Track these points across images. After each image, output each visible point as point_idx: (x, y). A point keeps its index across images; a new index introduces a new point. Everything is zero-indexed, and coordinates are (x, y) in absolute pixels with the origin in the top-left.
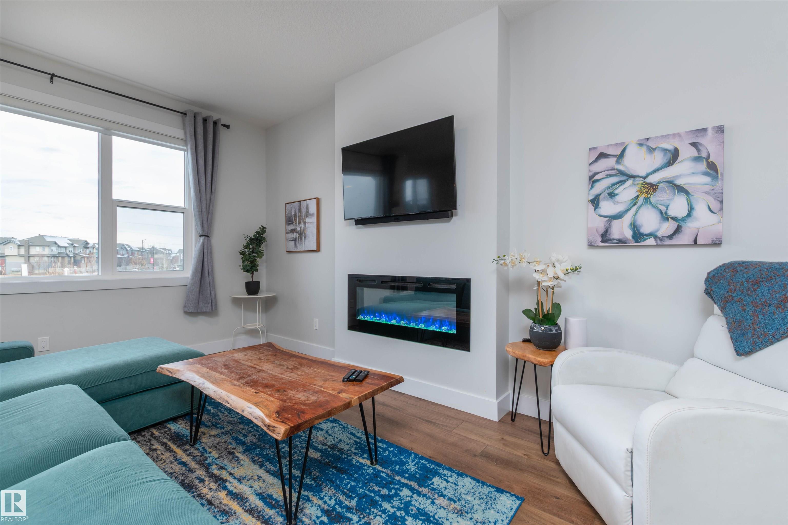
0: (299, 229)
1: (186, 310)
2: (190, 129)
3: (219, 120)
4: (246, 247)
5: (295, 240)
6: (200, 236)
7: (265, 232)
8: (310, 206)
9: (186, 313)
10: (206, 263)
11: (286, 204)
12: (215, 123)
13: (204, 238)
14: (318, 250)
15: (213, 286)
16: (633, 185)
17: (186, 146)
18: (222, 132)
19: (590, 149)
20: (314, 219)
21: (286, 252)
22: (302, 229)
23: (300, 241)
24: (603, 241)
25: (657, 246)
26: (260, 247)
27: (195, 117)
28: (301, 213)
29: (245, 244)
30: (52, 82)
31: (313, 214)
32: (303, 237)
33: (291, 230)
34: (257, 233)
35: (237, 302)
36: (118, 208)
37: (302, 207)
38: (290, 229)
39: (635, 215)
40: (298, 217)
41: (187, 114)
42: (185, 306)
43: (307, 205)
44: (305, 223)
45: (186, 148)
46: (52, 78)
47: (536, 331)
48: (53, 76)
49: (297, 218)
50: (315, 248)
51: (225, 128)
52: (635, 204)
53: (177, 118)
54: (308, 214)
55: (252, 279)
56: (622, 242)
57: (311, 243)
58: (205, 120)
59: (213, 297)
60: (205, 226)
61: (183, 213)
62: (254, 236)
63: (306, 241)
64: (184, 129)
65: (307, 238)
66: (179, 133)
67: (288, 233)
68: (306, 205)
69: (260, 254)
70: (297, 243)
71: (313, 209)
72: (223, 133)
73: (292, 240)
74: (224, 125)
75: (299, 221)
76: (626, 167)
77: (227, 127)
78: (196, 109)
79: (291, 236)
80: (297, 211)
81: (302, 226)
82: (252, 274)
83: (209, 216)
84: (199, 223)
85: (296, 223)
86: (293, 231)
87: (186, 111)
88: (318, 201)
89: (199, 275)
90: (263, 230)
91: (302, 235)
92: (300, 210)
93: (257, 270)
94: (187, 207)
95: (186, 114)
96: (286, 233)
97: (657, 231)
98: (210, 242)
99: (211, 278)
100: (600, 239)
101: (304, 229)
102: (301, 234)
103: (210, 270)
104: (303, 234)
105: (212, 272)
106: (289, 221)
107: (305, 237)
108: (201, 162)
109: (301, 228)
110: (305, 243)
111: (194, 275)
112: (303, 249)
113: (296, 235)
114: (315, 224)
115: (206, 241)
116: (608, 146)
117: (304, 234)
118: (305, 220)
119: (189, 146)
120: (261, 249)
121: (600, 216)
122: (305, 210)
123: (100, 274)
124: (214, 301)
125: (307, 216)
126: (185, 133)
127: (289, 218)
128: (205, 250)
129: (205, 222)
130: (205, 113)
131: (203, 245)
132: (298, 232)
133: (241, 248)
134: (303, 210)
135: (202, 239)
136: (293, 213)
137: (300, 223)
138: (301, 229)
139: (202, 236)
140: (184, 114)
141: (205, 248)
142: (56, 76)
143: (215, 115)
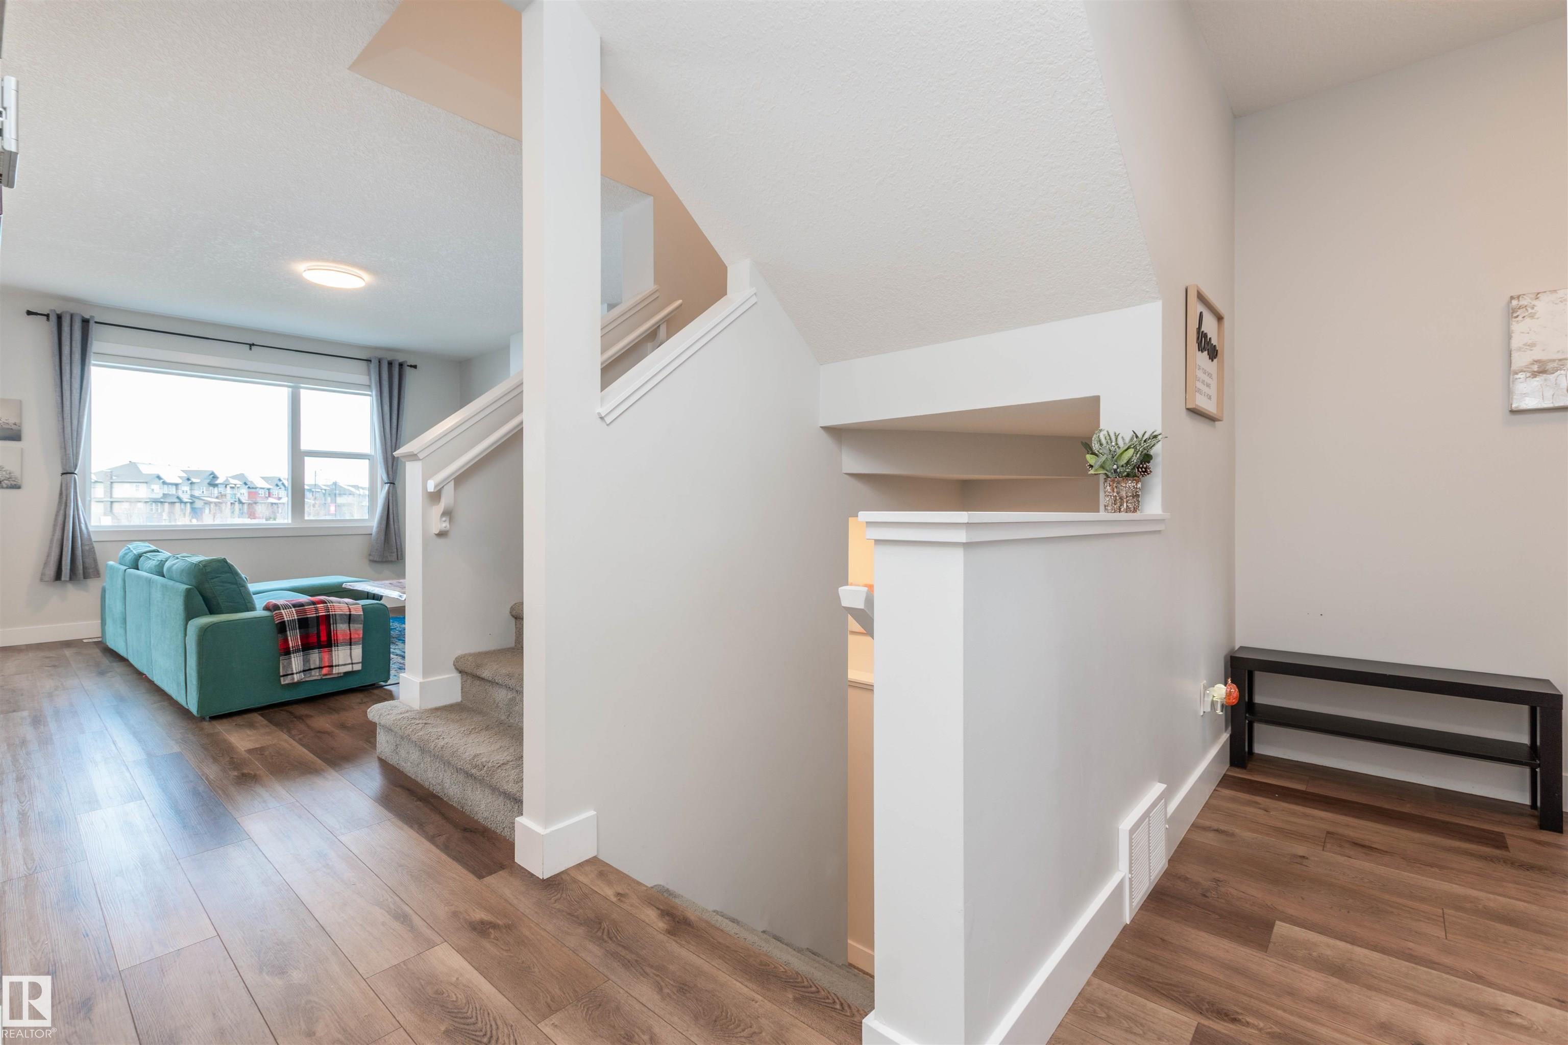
1: (371, 558)
2: (374, 377)
3: (405, 361)
6: (386, 483)
9: (372, 561)
10: (391, 511)
12: (401, 365)
13: (390, 486)
15: (400, 532)
17: (372, 392)
18: (409, 372)
27: (379, 362)
30: (251, 349)
36: (306, 458)
41: (372, 361)
42: (370, 555)
45: (370, 394)
46: (250, 347)
48: (251, 345)
51: (412, 368)
53: (362, 366)
58: (390, 364)
59: (399, 547)
60: (390, 473)
61: (369, 459)
64: (369, 374)
66: (363, 379)
72: (409, 373)
74: (411, 366)
77: (415, 367)
78: (381, 355)
83: (395, 462)
84: (384, 470)
87: (370, 358)
89: (384, 522)
94: (373, 453)
95: (370, 361)
98: (395, 488)
99: (396, 526)
103: (395, 518)
105: (398, 521)
108: (387, 406)
111: (380, 523)
115: (391, 488)
119: (374, 393)
123: (290, 520)
124: (399, 550)
126: (370, 379)
128: (390, 498)
129: (390, 469)
130: (390, 356)
131: (389, 493)
135: (388, 486)
139: (387, 483)
140: (369, 361)
141: (390, 495)
142: (253, 345)
143: (401, 358)
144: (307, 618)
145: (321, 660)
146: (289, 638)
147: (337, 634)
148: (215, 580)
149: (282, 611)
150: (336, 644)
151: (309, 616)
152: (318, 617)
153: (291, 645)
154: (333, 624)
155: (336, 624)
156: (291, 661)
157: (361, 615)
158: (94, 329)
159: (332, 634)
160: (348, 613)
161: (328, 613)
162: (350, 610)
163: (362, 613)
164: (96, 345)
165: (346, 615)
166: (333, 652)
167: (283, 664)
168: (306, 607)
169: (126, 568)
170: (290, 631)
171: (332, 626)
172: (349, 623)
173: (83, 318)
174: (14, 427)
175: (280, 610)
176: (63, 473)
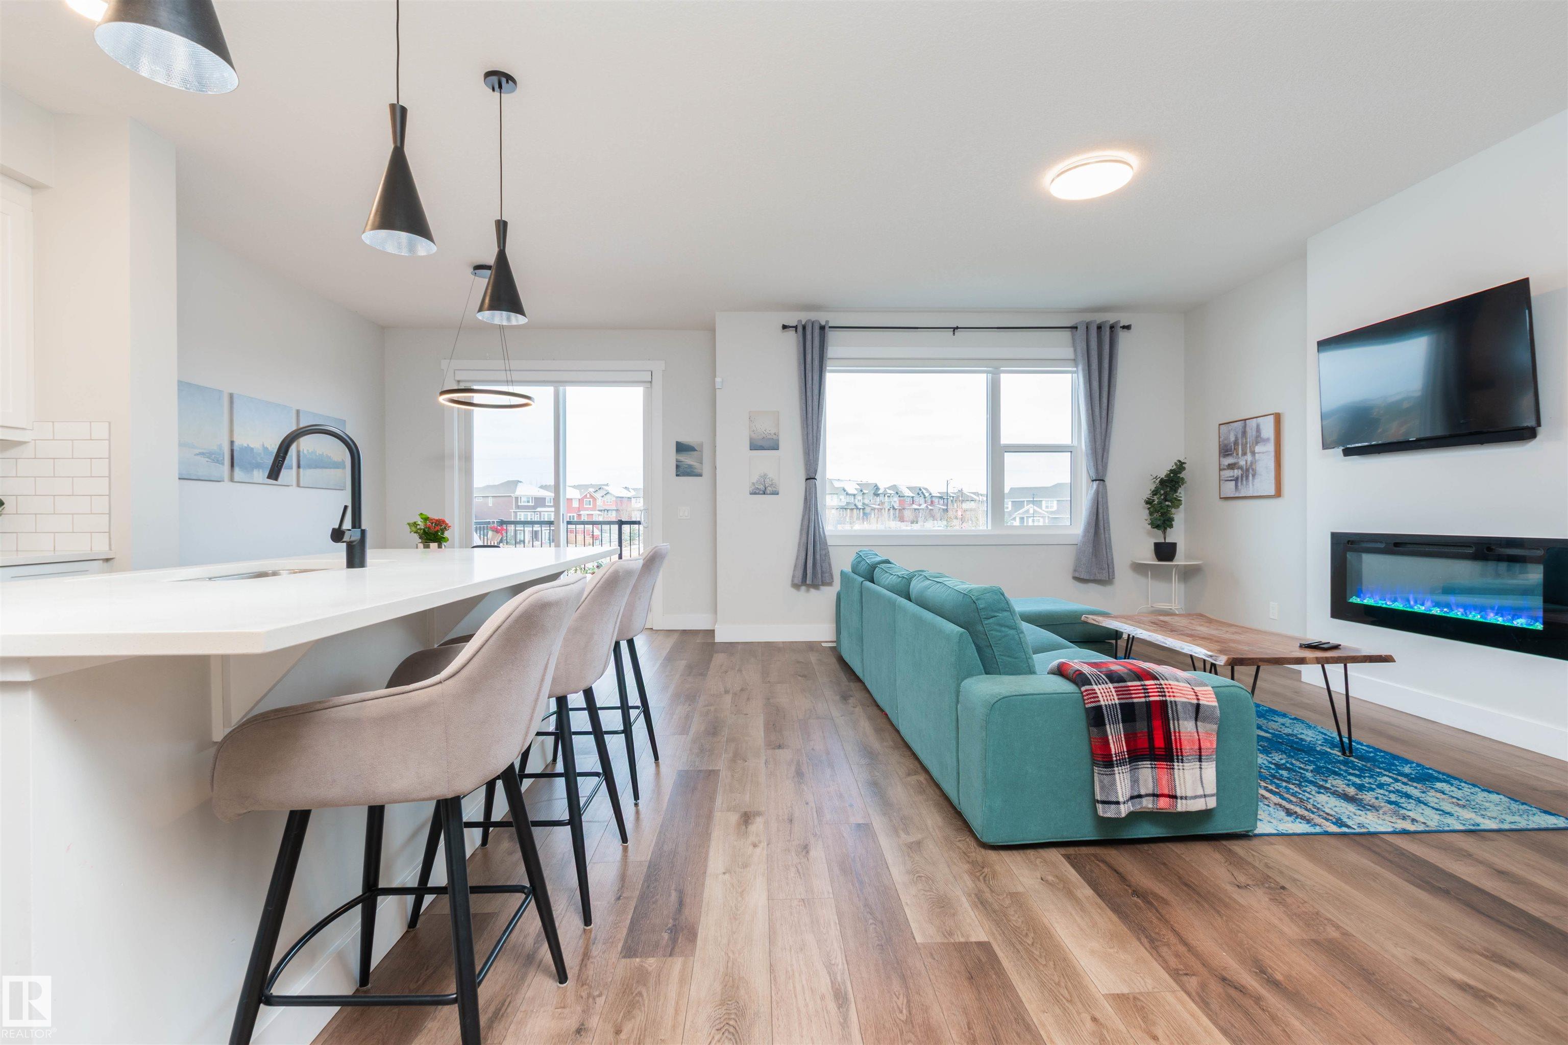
0: (1242, 463)
1: (1077, 575)
2: (1081, 348)
3: (1117, 322)
4: (1155, 492)
5: (1236, 480)
6: (1093, 481)
7: (1184, 469)
8: (1262, 427)
9: (1076, 579)
10: (1101, 516)
11: (1220, 425)
12: (1112, 327)
13: (1099, 484)
14: (1278, 493)
15: (1108, 546)
17: (1077, 367)
18: (1123, 336)
20: (1270, 447)
21: (1221, 498)
22: (1249, 463)
23: (1244, 482)
26: (1176, 491)
27: (1087, 327)
28: (1246, 439)
29: (1153, 489)
30: (954, 336)
31: (1268, 440)
32: (1250, 475)
33: (1229, 465)
34: (1171, 471)
35: (1139, 568)
36: (1005, 453)
37: (1248, 429)
38: (1226, 463)
40: (1242, 445)
41: (1079, 327)
42: (1075, 571)
43: (1258, 427)
44: (1253, 453)
45: (1075, 369)
46: (954, 331)
48: (955, 329)
49: (1240, 447)
50: (1272, 492)
51: (1125, 330)
53: (1067, 334)
54: (1258, 439)
55: (1165, 539)
57: (1264, 483)
58: (1099, 328)
59: (1109, 561)
60: (1100, 467)
61: (1071, 452)
62: (1167, 475)
63: (1256, 481)
64: (1074, 345)
65: (1256, 477)
66: (1069, 353)
67: (1224, 469)
68: (1254, 425)
69: (1177, 503)
70: (1239, 484)
71: (1268, 430)
72: (1123, 338)
73: (1231, 480)
74: (1124, 327)
75: (1242, 450)
77: (1127, 327)
78: (1088, 317)
79: (1228, 473)
80: (1240, 436)
81: (1249, 457)
82: (1164, 533)
83: (1105, 453)
84: (1092, 464)
85: (1237, 454)
86: (1231, 467)
87: (1076, 324)
88: (1278, 418)
89: (1092, 531)
90: (1181, 466)
91: (1248, 473)
92: (1244, 433)
93: (1171, 526)
94: (1075, 443)
95: (1076, 328)
96: (1220, 470)
98: (1105, 487)
99: (1107, 536)
101: (1252, 463)
102: (1247, 470)
103: (1106, 525)
104: (1251, 471)
105: (1107, 528)
106: (1225, 451)
107: (1254, 476)
108: (1095, 384)
109: (1246, 461)
110: (1253, 485)
111: (1086, 531)
112: (1250, 493)
113: (1237, 473)
114: (1273, 454)
115: (1101, 486)
117: (1253, 470)
118: (1254, 448)
119: (1080, 368)
120: (1177, 494)
122: (1254, 433)
123: (990, 528)
124: (1111, 566)
125: (1257, 443)
126: (1075, 351)
127: (1226, 446)
128: (1100, 500)
129: (1099, 462)
130: (1100, 318)
131: (1097, 492)
132: (1241, 468)
133: (1147, 494)
134: (1251, 433)
135: (1095, 484)
136: (1232, 439)
137: (1244, 454)
138: (1246, 463)
139: (1096, 480)
140: (1075, 328)
141: (1100, 496)
142: (957, 328)
143: (1111, 318)
144: (1133, 703)
145: (1157, 781)
146: (1110, 737)
147: (1180, 739)
148: (991, 621)
149: (1095, 687)
150: (1180, 757)
151: (1135, 700)
152: (1148, 704)
153: (1113, 752)
154: (1174, 720)
155: (1178, 720)
156: (1115, 780)
157: (1215, 707)
158: (831, 336)
159: (1173, 738)
160: (1195, 702)
161: (1164, 699)
162: (1197, 696)
163: (1216, 704)
164: (832, 351)
165: (1191, 704)
166: (1176, 771)
167: (1101, 781)
168: (1129, 684)
169: (863, 579)
170: (1110, 725)
171: (1171, 722)
172: (1196, 720)
173: (820, 324)
174: (774, 437)
175: (1092, 685)
176: (807, 479)
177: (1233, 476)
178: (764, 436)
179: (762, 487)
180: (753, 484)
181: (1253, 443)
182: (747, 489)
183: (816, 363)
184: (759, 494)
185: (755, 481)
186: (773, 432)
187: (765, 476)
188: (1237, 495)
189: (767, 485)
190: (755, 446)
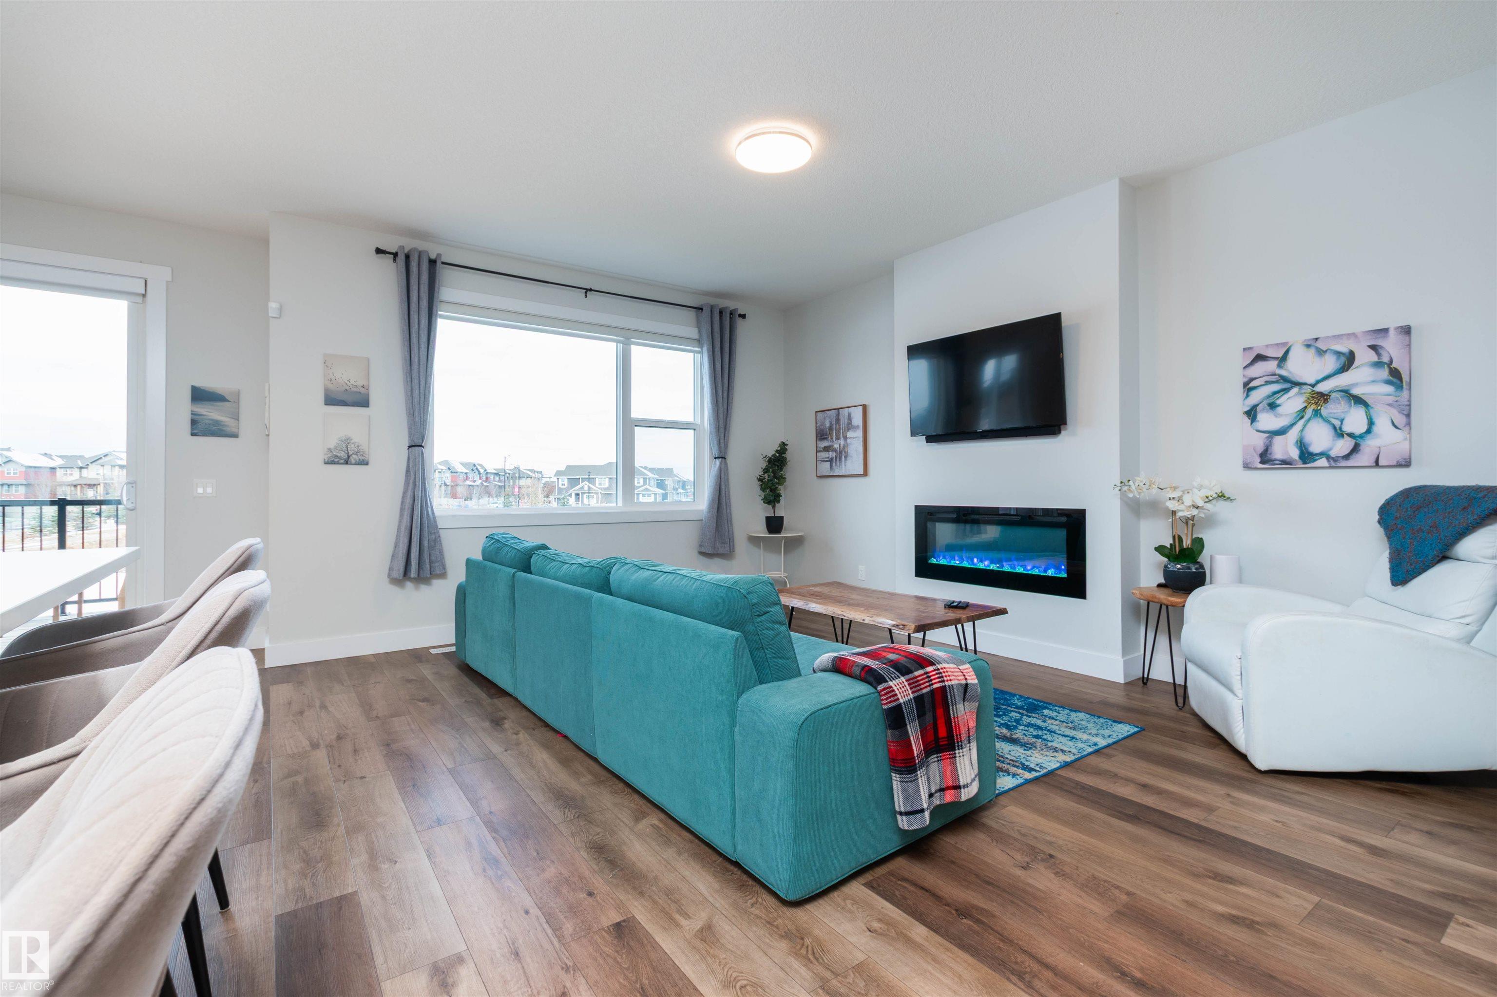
0: (836, 446)
2: (706, 328)
3: (736, 310)
4: (766, 471)
5: (831, 461)
6: (715, 458)
7: (786, 450)
8: (853, 415)
9: (702, 553)
10: (723, 492)
11: (816, 412)
12: (732, 314)
13: (721, 461)
14: (866, 473)
15: (730, 521)
16: (1299, 394)
17: (701, 348)
19: (1244, 349)
20: (859, 433)
21: (817, 476)
22: (842, 446)
23: (838, 463)
24: (1262, 462)
25: (1331, 467)
26: (781, 469)
27: (711, 311)
28: (839, 425)
29: (764, 467)
30: (586, 296)
31: (858, 427)
32: (843, 457)
33: (825, 447)
34: (777, 451)
35: (754, 540)
36: (636, 428)
37: (841, 417)
38: (822, 446)
39: (1302, 431)
40: (836, 430)
41: (704, 309)
42: (701, 546)
43: (849, 415)
44: (845, 438)
45: (699, 349)
46: (586, 293)
47: (1170, 569)
48: (587, 290)
49: (834, 432)
50: (861, 472)
51: (742, 318)
52: (1302, 417)
53: (691, 314)
54: (850, 426)
55: (774, 513)
56: (1286, 463)
57: (854, 464)
59: (732, 535)
60: (722, 445)
61: (694, 429)
62: (773, 455)
63: (848, 462)
64: (698, 325)
65: (848, 459)
66: (693, 332)
67: (820, 451)
68: (847, 414)
69: (781, 479)
70: (834, 464)
71: (857, 420)
72: (740, 325)
73: (827, 461)
74: (740, 316)
75: (836, 435)
76: (1290, 372)
77: (743, 316)
78: (713, 301)
79: (824, 455)
80: (834, 422)
81: (842, 442)
82: (774, 507)
83: (727, 432)
84: (716, 442)
85: (832, 439)
86: (827, 449)
87: (702, 305)
88: (865, 408)
89: (717, 506)
90: (783, 446)
91: (841, 455)
92: (838, 420)
93: (779, 502)
94: (698, 421)
95: (702, 309)
96: (817, 452)
97: (1331, 449)
98: (726, 464)
99: (728, 511)
100: (1258, 460)
101: (844, 447)
102: (841, 453)
103: (728, 501)
104: (843, 453)
105: (728, 505)
106: (821, 435)
107: (846, 457)
108: (718, 365)
110: (845, 465)
111: (711, 506)
112: (843, 473)
113: (832, 454)
114: (861, 439)
115: (723, 464)
116: (1267, 346)
117: (845, 452)
118: (846, 433)
119: (705, 349)
120: (782, 472)
121: (1258, 431)
122: (846, 421)
123: (620, 503)
124: (732, 540)
125: (849, 429)
126: (700, 332)
127: (822, 430)
128: (723, 476)
129: (722, 441)
130: (720, 303)
131: (720, 469)
132: (835, 451)
133: (759, 472)
134: (844, 421)
135: (718, 462)
136: (828, 425)
137: (838, 438)
138: (840, 446)
139: (718, 458)
140: (700, 309)
141: (723, 473)
142: (591, 290)
143: (731, 305)
144: (923, 695)
145: (943, 775)
146: (912, 738)
147: (959, 725)
148: (763, 618)
149: (891, 683)
150: (960, 744)
151: (924, 690)
152: (933, 692)
153: (916, 755)
154: (952, 705)
155: (956, 705)
156: (918, 786)
157: (976, 684)
159: (953, 724)
160: (964, 682)
161: (943, 684)
162: (964, 675)
163: (976, 681)
164: (447, 292)
165: (961, 685)
166: (957, 759)
167: (904, 790)
168: (917, 673)
169: (514, 570)
170: (910, 724)
171: (951, 708)
172: (964, 701)
173: (429, 257)
174: (362, 390)
175: (887, 682)
176: (410, 447)
177: (829, 458)
178: (348, 388)
179: (343, 455)
180: (330, 450)
181: (845, 429)
182: (322, 456)
183: (424, 303)
184: (338, 463)
185: (332, 447)
186: (360, 383)
187: (347, 441)
188: (831, 474)
189: (350, 453)
190: (331, 400)
